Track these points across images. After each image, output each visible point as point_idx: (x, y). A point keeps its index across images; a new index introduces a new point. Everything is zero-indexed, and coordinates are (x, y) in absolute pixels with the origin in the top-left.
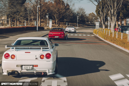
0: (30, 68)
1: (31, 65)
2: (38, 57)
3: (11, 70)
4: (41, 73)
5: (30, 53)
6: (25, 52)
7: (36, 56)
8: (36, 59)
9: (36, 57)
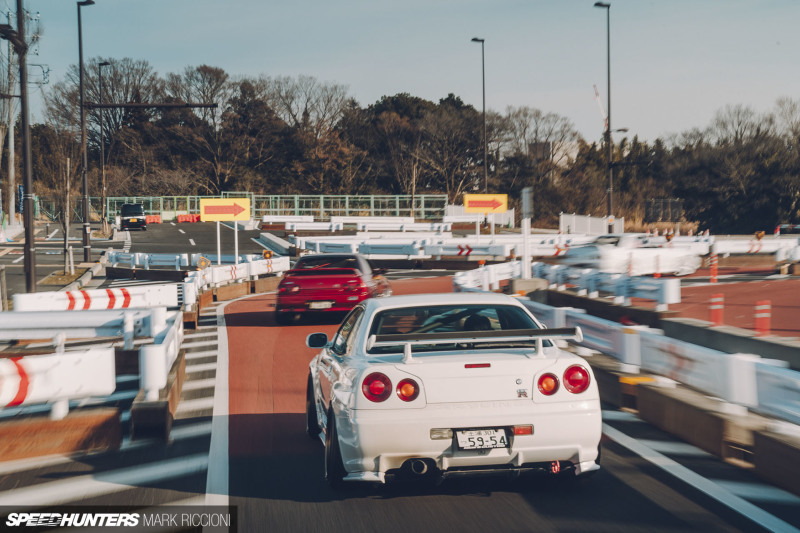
0: (498, 439)
1: (496, 428)
2: (530, 384)
3: (404, 457)
4: (547, 465)
5: (488, 365)
6: (467, 366)
7: (518, 382)
8: (522, 394)
9: (521, 387)
